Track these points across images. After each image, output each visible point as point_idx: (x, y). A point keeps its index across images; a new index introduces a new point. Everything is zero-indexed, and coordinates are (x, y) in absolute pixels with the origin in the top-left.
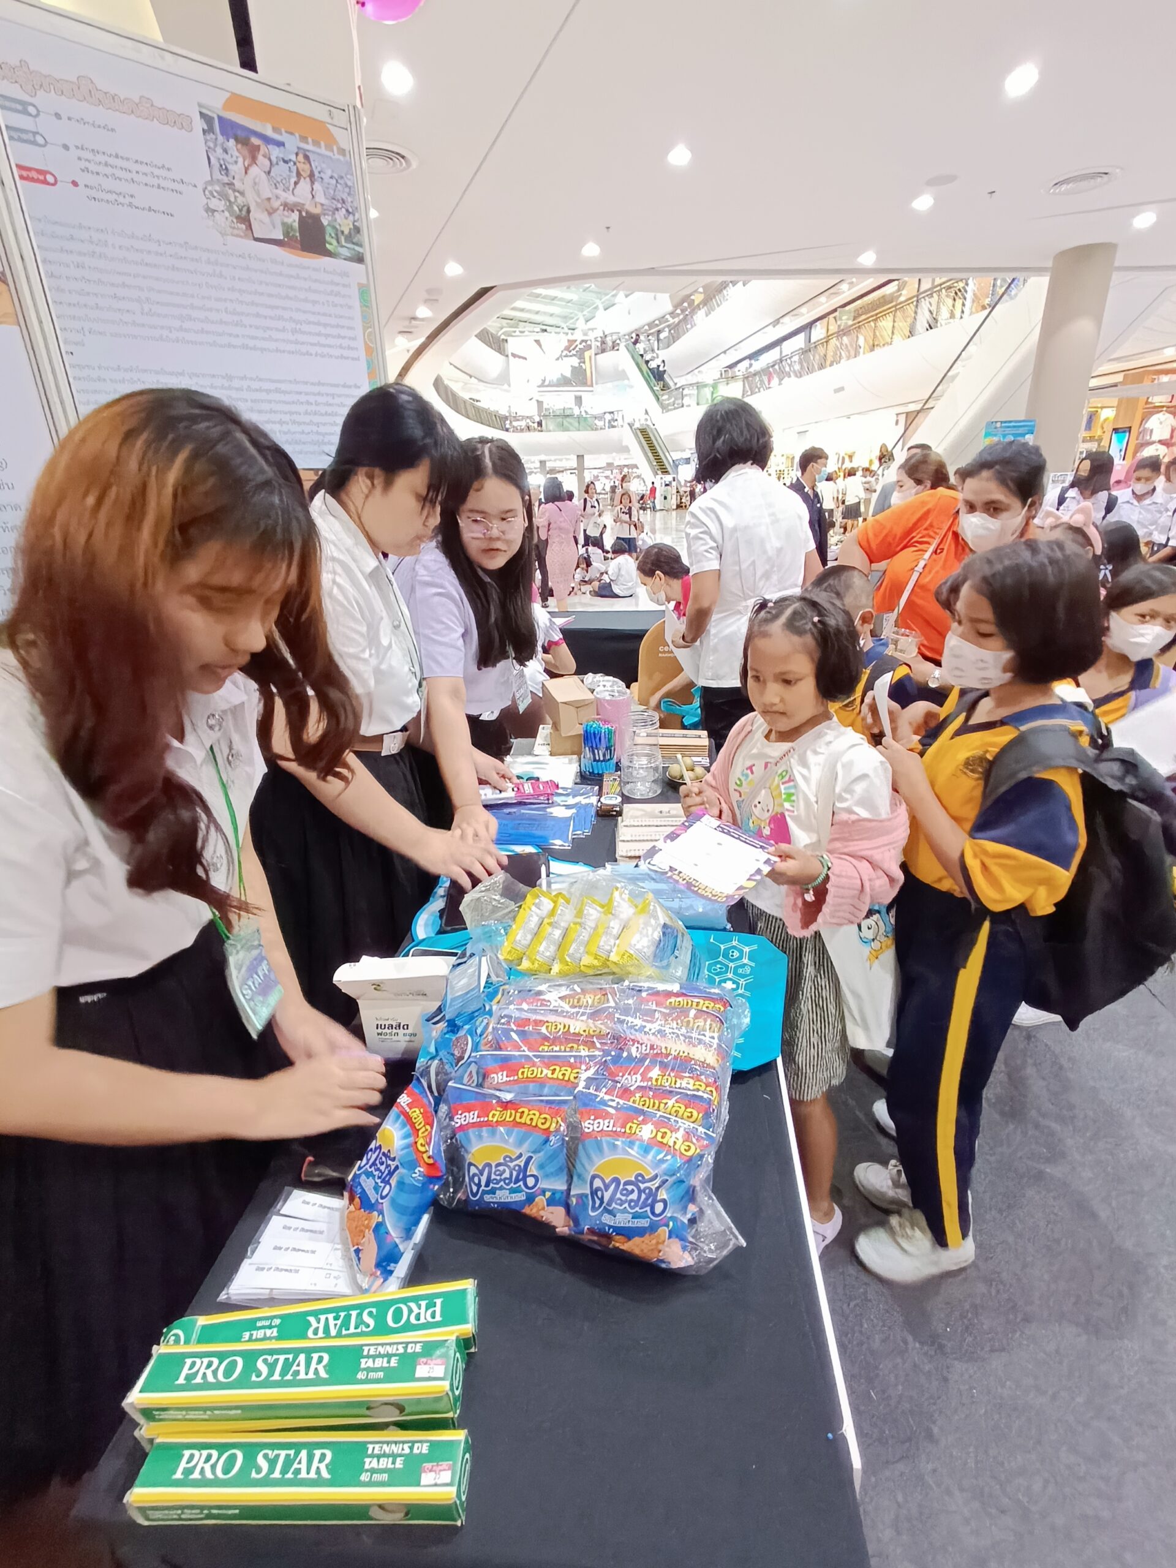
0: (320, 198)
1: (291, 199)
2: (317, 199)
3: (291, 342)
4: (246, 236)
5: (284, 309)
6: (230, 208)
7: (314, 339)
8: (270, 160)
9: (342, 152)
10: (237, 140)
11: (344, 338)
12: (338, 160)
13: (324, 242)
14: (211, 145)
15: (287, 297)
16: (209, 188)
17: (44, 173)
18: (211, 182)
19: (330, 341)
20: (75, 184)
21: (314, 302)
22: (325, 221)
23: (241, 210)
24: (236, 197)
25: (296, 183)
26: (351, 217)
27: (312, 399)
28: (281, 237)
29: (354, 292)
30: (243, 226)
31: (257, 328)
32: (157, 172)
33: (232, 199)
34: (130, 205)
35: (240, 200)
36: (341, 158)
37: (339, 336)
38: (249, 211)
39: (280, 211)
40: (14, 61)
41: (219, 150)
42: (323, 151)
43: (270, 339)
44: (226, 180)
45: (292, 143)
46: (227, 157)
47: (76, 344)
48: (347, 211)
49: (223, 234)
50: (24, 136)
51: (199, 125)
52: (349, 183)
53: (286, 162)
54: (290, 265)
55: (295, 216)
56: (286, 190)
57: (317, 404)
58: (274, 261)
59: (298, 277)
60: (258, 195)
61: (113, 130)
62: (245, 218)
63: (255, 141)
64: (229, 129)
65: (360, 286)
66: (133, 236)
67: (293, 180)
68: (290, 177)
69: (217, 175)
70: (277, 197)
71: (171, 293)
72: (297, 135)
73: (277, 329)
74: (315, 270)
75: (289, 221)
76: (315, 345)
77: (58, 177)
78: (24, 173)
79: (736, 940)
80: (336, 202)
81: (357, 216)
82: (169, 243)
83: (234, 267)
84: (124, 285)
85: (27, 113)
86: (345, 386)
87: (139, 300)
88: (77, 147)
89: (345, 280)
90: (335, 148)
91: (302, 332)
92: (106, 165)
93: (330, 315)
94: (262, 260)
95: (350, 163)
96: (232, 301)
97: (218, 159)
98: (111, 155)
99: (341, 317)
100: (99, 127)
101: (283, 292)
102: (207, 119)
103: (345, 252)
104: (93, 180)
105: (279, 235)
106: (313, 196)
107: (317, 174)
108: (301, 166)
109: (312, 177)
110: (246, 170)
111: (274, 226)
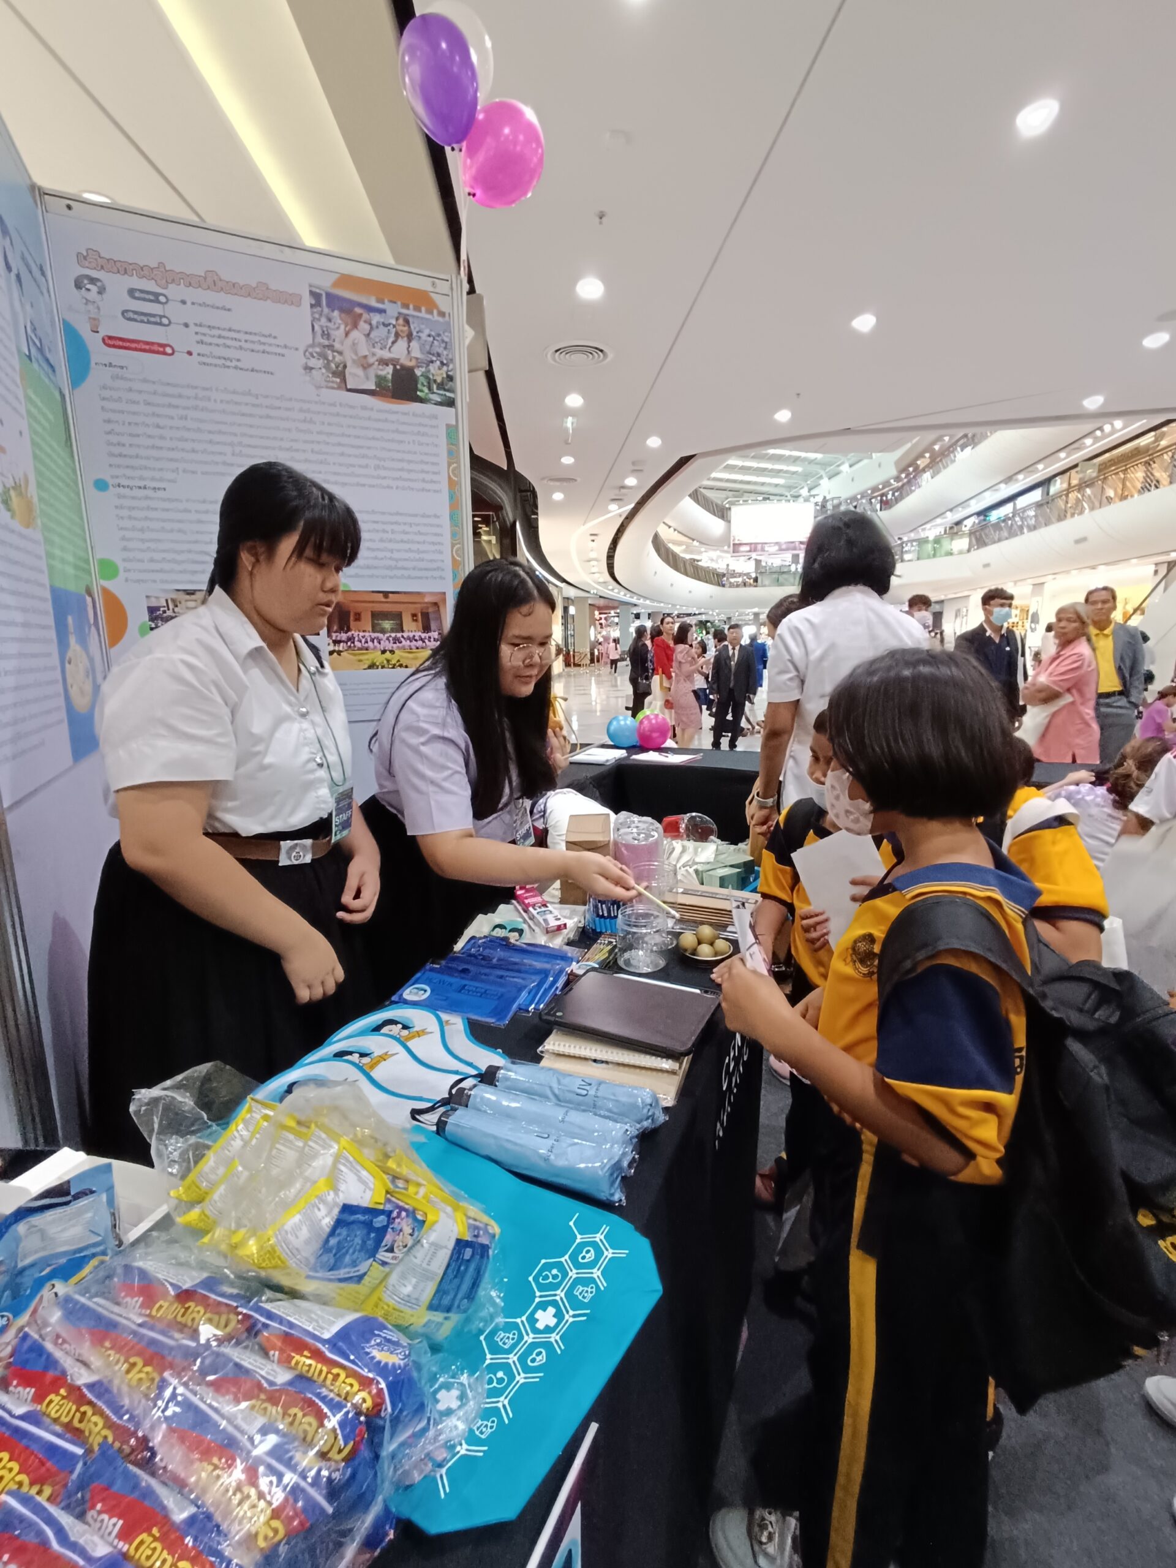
0: (416, 353)
1: (386, 355)
2: (413, 354)
3: (373, 477)
4: (339, 388)
5: (369, 448)
6: (327, 366)
7: (397, 474)
8: (370, 324)
9: (442, 314)
10: (342, 310)
11: (427, 472)
12: (437, 321)
13: (416, 389)
14: (317, 316)
15: (374, 438)
16: (310, 350)
17: (164, 346)
18: (313, 345)
19: (413, 476)
20: (190, 353)
21: (400, 442)
22: (418, 372)
23: (337, 367)
24: (334, 357)
25: (393, 343)
26: (445, 368)
27: (388, 528)
28: (373, 387)
29: (442, 432)
31: (340, 465)
32: (263, 340)
33: (330, 358)
34: (236, 367)
36: (440, 319)
37: (423, 471)
38: (345, 367)
39: (375, 366)
40: (153, 264)
41: (323, 321)
42: (423, 314)
43: (354, 475)
44: (326, 343)
46: (330, 325)
47: (169, 481)
48: (442, 364)
49: (318, 387)
50: (152, 319)
51: (307, 300)
52: (446, 339)
54: (379, 411)
55: (390, 369)
57: (393, 532)
58: (364, 408)
59: (386, 420)
60: (356, 353)
61: (229, 310)
62: (340, 373)
63: (358, 310)
64: (334, 301)
65: (448, 426)
66: (234, 392)
67: (392, 339)
69: (319, 339)
70: (374, 354)
71: (262, 437)
72: (399, 303)
73: (360, 466)
74: (405, 414)
75: (383, 373)
76: (397, 479)
77: (176, 349)
78: (147, 347)
79: (605, 1229)
80: (432, 357)
81: (451, 366)
82: (267, 397)
83: (325, 414)
84: (220, 432)
85: (157, 301)
86: (424, 516)
87: (231, 444)
88: (196, 325)
89: (434, 422)
90: (435, 312)
91: (385, 468)
92: (220, 337)
93: (415, 453)
94: (352, 407)
95: (448, 324)
96: (319, 442)
97: (322, 327)
98: (224, 329)
99: (426, 454)
100: (218, 308)
101: (371, 434)
102: (316, 296)
103: (436, 398)
104: (206, 349)
105: (372, 386)
106: (409, 352)
107: (415, 334)
108: (399, 328)
109: (410, 337)
110: (347, 334)
111: (367, 378)
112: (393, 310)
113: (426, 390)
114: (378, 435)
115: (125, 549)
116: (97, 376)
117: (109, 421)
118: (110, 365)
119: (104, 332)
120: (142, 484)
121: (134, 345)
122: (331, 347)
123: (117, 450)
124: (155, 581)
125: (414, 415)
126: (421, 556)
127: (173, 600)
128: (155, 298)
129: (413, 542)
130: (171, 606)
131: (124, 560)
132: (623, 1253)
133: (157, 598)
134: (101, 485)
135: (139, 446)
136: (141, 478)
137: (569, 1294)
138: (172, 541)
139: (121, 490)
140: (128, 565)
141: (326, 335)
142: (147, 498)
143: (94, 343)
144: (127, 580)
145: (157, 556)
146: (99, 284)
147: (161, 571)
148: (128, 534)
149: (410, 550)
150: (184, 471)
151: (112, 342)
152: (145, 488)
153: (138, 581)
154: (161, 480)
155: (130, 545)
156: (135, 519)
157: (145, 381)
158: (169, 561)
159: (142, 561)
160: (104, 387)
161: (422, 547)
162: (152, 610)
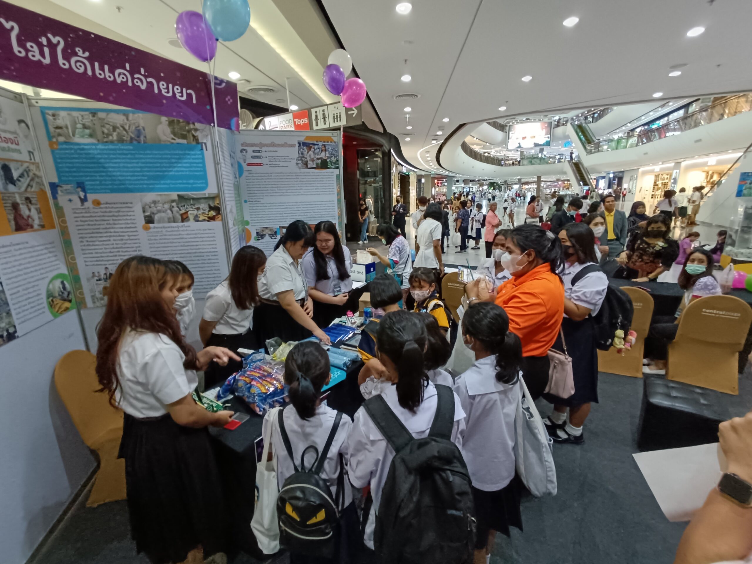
0: (328, 155)
1: (319, 157)
3: (315, 192)
5: (314, 184)
6: (302, 162)
7: (322, 190)
8: (315, 149)
9: (335, 142)
10: (306, 146)
11: (330, 189)
13: (328, 165)
14: (300, 149)
16: (298, 159)
18: (299, 157)
19: (326, 190)
20: (267, 164)
21: (323, 181)
22: (328, 160)
25: (321, 153)
26: (336, 158)
27: (319, 206)
29: (335, 176)
32: (286, 158)
34: (279, 166)
36: (334, 144)
38: (307, 162)
39: (316, 160)
40: (259, 143)
41: (302, 150)
42: (329, 143)
43: (309, 192)
45: (321, 144)
47: (262, 199)
48: (335, 156)
49: (300, 169)
51: (297, 145)
52: (336, 150)
53: (319, 148)
54: (317, 173)
55: (320, 161)
58: (313, 173)
59: (319, 175)
60: (310, 158)
61: (277, 151)
62: (306, 164)
63: (311, 145)
64: (305, 144)
65: (337, 175)
66: (278, 173)
69: (301, 155)
70: (315, 157)
71: (285, 184)
73: (311, 189)
76: (322, 192)
77: (264, 164)
80: (332, 155)
81: (338, 157)
82: (286, 173)
83: (302, 176)
84: (274, 184)
86: (330, 201)
87: (277, 187)
88: (269, 157)
89: (333, 174)
90: (333, 142)
91: (318, 189)
92: (275, 159)
93: (327, 183)
94: (309, 173)
95: (337, 145)
96: (300, 184)
97: (301, 152)
98: (276, 157)
99: (330, 183)
100: (274, 151)
101: (314, 180)
102: (299, 143)
103: (333, 167)
104: (271, 163)
105: (315, 166)
106: (325, 155)
108: (323, 149)
109: (326, 150)
110: (308, 152)
111: (314, 164)
114: (316, 180)
115: (251, 217)
116: (245, 174)
117: (248, 185)
118: (248, 170)
119: (247, 162)
122: (304, 157)
123: (249, 192)
124: (258, 225)
126: (329, 212)
127: (263, 230)
128: (259, 151)
129: (326, 209)
130: (262, 232)
131: (251, 220)
133: (259, 230)
134: (246, 201)
135: (255, 190)
136: (255, 199)
138: (263, 215)
139: (250, 202)
140: (252, 222)
141: (302, 154)
142: (256, 204)
143: (244, 165)
144: (251, 226)
145: (259, 219)
146: (246, 150)
147: (260, 223)
148: (252, 214)
149: (326, 211)
150: (265, 196)
151: (249, 165)
152: (256, 201)
153: (254, 226)
154: (260, 199)
156: (253, 209)
157: (257, 173)
158: (262, 220)
159: (255, 220)
160: (247, 176)
162: (257, 233)
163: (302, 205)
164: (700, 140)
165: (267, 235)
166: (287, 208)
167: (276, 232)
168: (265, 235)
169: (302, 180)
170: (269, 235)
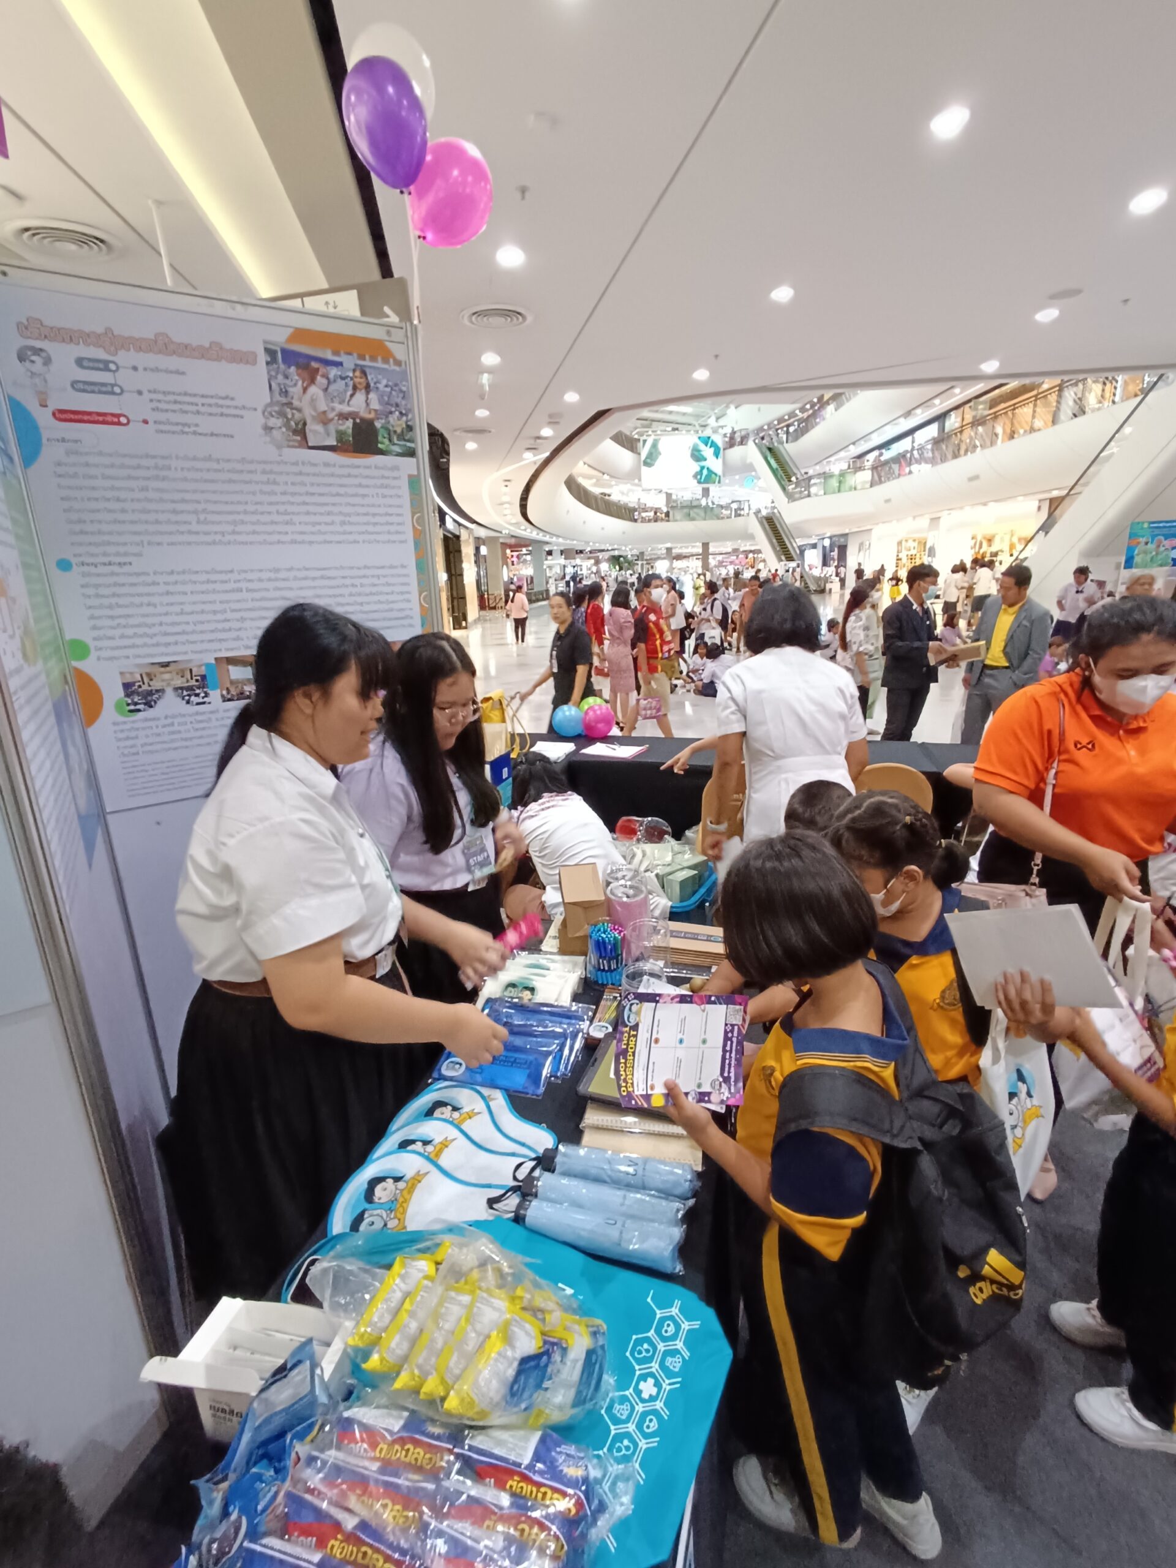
0: (375, 405)
1: (345, 409)
2: (372, 407)
3: (339, 533)
4: (300, 446)
5: (334, 504)
6: (287, 425)
7: (363, 528)
9: (398, 363)
10: (298, 366)
11: (392, 524)
12: (394, 371)
13: (377, 442)
14: (273, 373)
15: (338, 495)
16: (269, 409)
17: (118, 416)
18: (271, 404)
19: (378, 528)
20: (146, 422)
21: (364, 496)
22: (378, 424)
23: (297, 424)
24: (293, 415)
25: (352, 396)
26: (404, 418)
27: (357, 582)
28: (335, 443)
29: (404, 483)
30: (299, 438)
31: (306, 524)
32: (221, 402)
33: (290, 416)
34: (195, 433)
35: (297, 415)
36: (397, 368)
37: (388, 523)
38: (305, 424)
40: (100, 330)
41: (280, 377)
42: (380, 364)
43: (320, 532)
44: (284, 400)
46: (288, 382)
47: (135, 555)
48: (401, 413)
49: (279, 447)
50: (104, 389)
51: (263, 358)
52: (404, 389)
54: (342, 466)
55: (349, 424)
56: (341, 403)
57: (362, 585)
58: (326, 465)
59: (349, 476)
60: (315, 409)
61: (183, 373)
62: (301, 431)
63: (314, 365)
64: (290, 357)
65: (410, 476)
66: (195, 459)
67: (349, 393)
68: (345, 391)
69: (277, 397)
70: (333, 409)
71: (227, 503)
72: (355, 355)
73: (326, 524)
74: (367, 467)
76: (363, 533)
77: (131, 417)
78: (101, 419)
79: (677, 1303)
80: (390, 407)
81: (410, 416)
82: (228, 461)
83: (288, 474)
84: (183, 501)
85: (107, 369)
86: (392, 567)
87: (195, 512)
88: (150, 391)
89: (395, 474)
90: (391, 361)
91: (350, 523)
92: (175, 402)
93: (379, 506)
94: (315, 465)
95: (406, 372)
96: (283, 503)
97: (279, 384)
98: (180, 394)
99: (390, 506)
100: (171, 372)
101: (334, 490)
102: (271, 353)
103: (397, 449)
104: (162, 417)
105: (332, 441)
106: (368, 404)
107: (372, 385)
108: (357, 380)
109: (368, 388)
110: (305, 390)
111: (328, 435)
112: (349, 362)
113: (386, 441)
114: (342, 491)
115: (95, 628)
116: (50, 453)
117: (67, 499)
118: (63, 440)
119: (55, 404)
120: (106, 560)
121: (86, 418)
122: (289, 404)
123: (77, 528)
124: (128, 657)
125: (376, 467)
126: (391, 606)
127: (148, 675)
128: (105, 366)
129: (381, 593)
130: (146, 680)
131: (95, 639)
132: (696, 1324)
133: (131, 673)
134: (64, 565)
135: (100, 522)
136: (105, 554)
137: (662, 1365)
138: (144, 616)
139: (86, 569)
140: (99, 644)
141: (285, 393)
142: (113, 574)
143: (43, 418)
144: (99, 659)
145: (130, 632)
146: (43, 354)
147: (133, 646)
148: (97, 613)
149: (380, 602)
150: (149, 543)
151: (64, 415)
152: (110, 564)
153: (111, 659)
154: (126, 554)
155: (99, 623)
156: (103, 596)
157: (101, 454)
158: (141, 636)
159: (112, 638)
160: (59, 464)
161: (391, 598)
162: (127, 686)
163: (296, 578)
164: (975, 478)
165: (169, 692)
166: (240, 590)
167: (204, 677)
168: (160, 691)
169: (291, 489)
170: (176, 689)
